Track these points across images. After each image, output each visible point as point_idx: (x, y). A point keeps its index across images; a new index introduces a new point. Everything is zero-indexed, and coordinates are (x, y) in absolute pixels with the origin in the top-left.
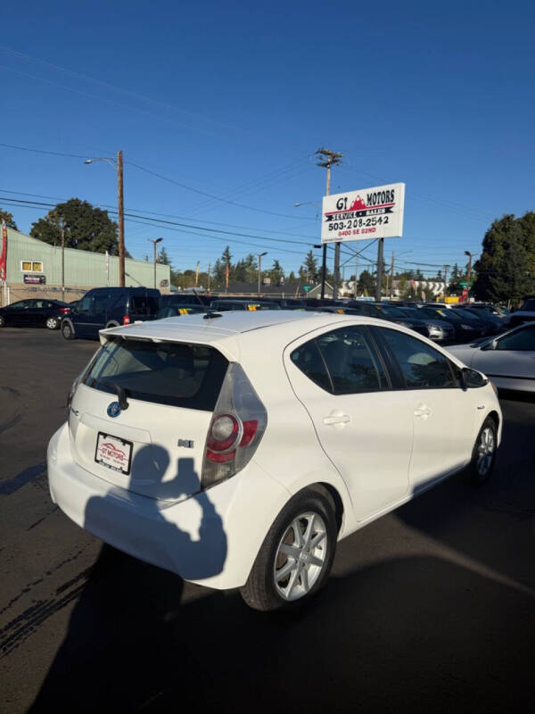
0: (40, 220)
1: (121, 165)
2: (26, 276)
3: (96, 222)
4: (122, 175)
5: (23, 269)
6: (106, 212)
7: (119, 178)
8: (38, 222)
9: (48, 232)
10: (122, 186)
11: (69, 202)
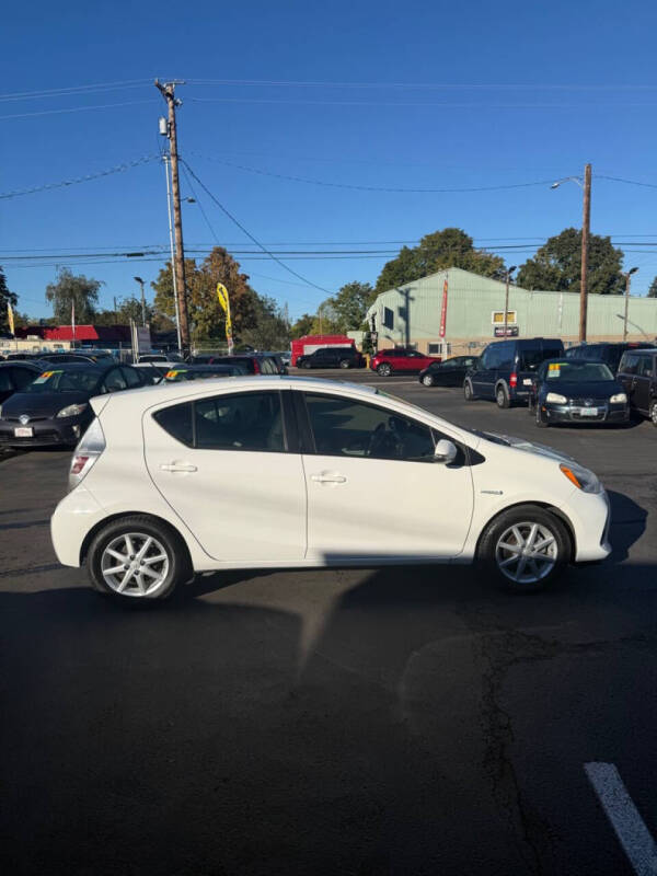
0: (528, 261)
1: (589, 182)
2: (497, 329)
3: (594, 254)
4: (589, 195)
5: (495, 320)
6: (608, 238)
7: (584, 200)
8: (525, 263)
9: (535, 273)
10: (588, 209)
11: (563, 233)
